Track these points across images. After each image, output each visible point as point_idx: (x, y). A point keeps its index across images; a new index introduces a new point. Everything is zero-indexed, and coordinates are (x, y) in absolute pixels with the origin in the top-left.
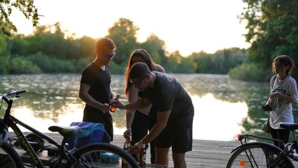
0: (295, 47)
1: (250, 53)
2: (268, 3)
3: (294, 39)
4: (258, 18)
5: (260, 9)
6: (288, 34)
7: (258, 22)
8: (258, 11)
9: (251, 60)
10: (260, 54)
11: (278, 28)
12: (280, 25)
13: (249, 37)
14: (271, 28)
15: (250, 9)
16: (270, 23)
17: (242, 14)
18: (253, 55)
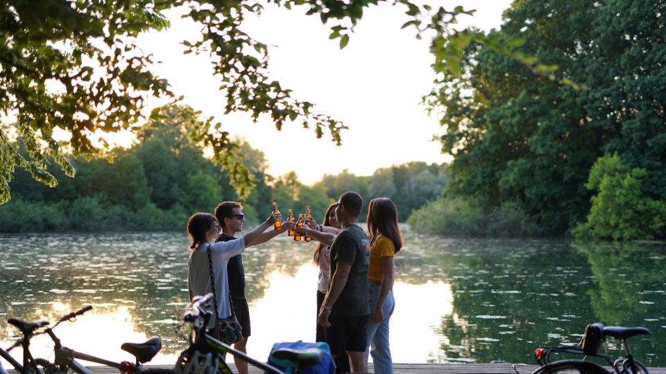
0: (545, 162)
1: (453, 176)
2: (486, 70)
3: (543, 146)
4: (465, 102)
5: (469, 83)
6: (529, 135)
7: (466, 111)
8: (466, 87)
9: (456, 191)
10: (474, 177)
11: (511, 122)
12: (513, 115)
13: (449, 141)
14: (495, 122)
15: (450, 84)
16: (493, 112)
17: (433, 94)
18: (461, 181)
